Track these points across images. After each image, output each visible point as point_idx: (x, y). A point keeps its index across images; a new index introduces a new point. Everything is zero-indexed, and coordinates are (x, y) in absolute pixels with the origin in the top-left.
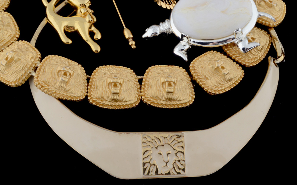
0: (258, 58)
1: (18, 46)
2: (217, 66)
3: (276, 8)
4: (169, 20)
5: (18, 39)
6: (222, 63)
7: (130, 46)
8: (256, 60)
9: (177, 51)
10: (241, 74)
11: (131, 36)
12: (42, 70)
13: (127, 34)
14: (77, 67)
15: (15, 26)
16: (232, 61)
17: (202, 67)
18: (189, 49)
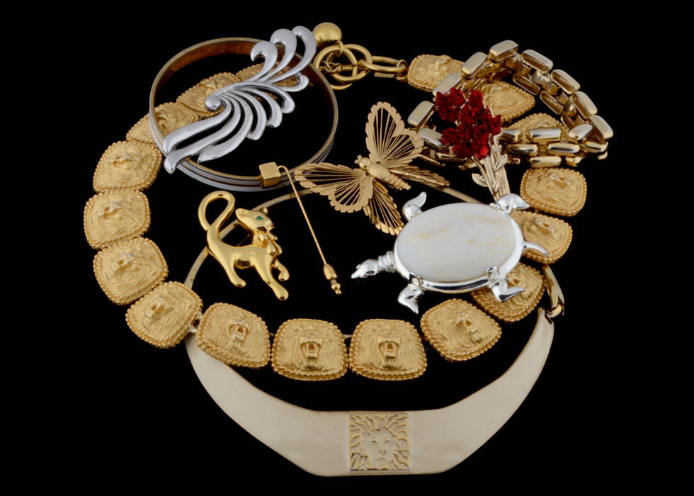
0: (524, 310)
1: (168, 290)
2: (460, 320)
3: (554, 235)
4: (391, 252)
5: (167, 280)
6: (468, 316)
7: (333, 291)
8: (520, 313)
9: (402, 299)
10: (497, 333)
11: (335, 276)
12: (207, 324)
13: (329, 272)
14: (256, 320)
15: (161, 259)
16: (484, 314)
17: (439, 323)
18: (421, 295)
